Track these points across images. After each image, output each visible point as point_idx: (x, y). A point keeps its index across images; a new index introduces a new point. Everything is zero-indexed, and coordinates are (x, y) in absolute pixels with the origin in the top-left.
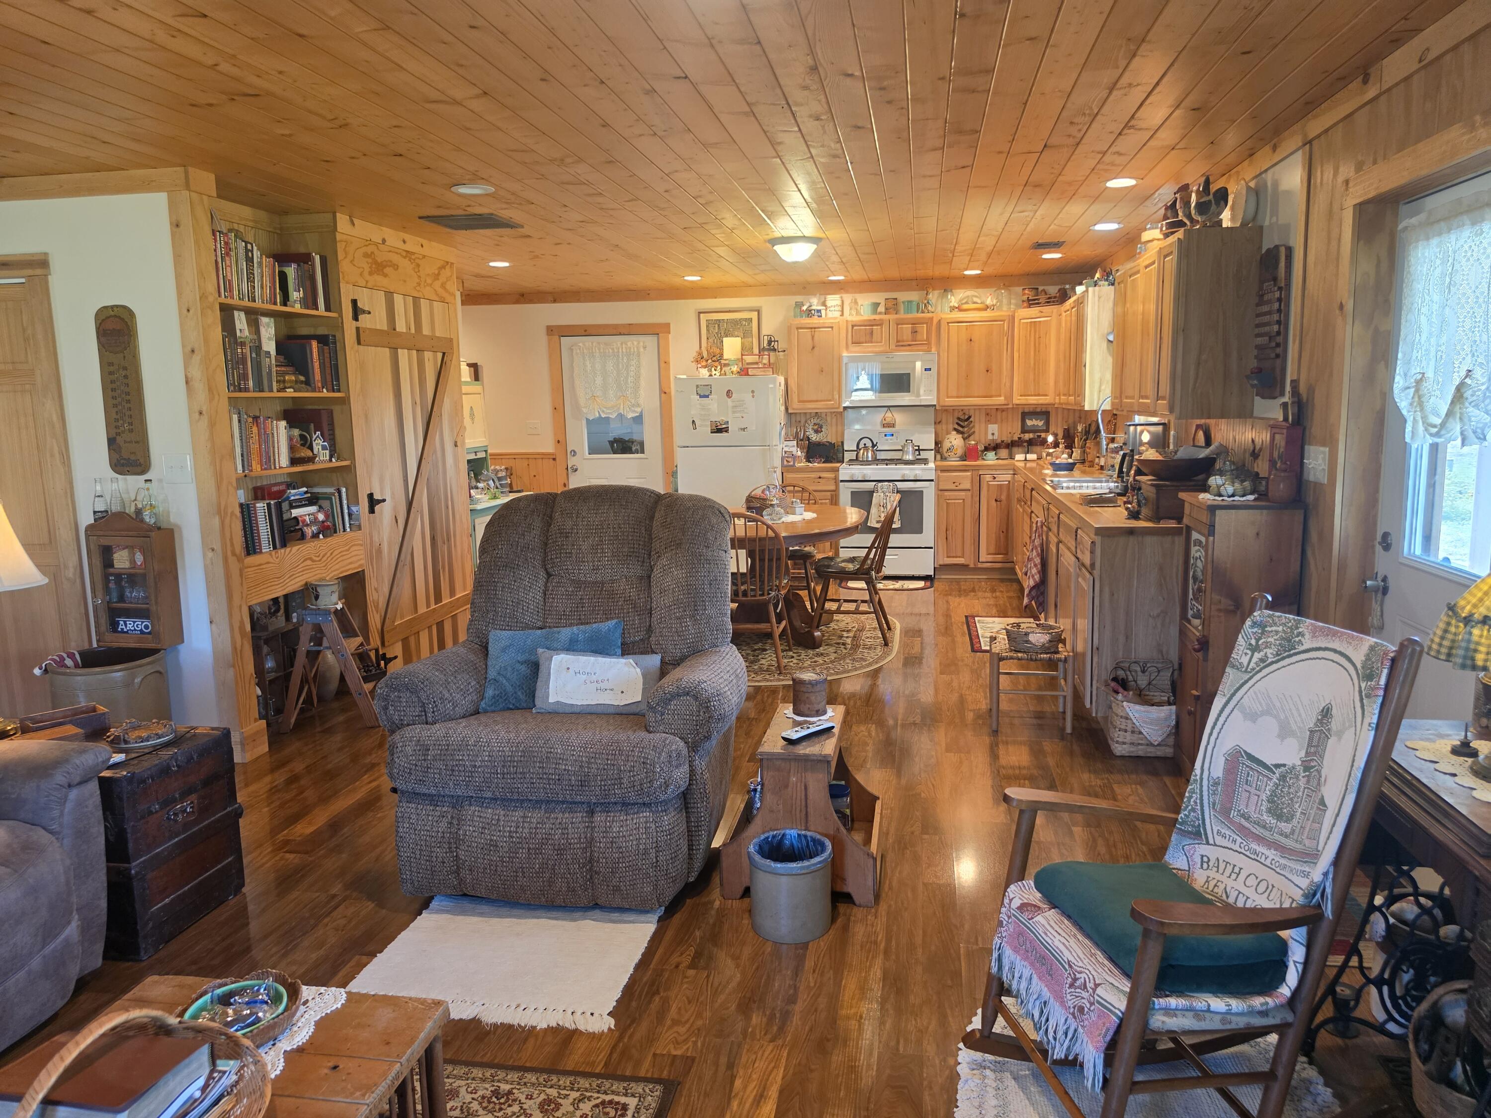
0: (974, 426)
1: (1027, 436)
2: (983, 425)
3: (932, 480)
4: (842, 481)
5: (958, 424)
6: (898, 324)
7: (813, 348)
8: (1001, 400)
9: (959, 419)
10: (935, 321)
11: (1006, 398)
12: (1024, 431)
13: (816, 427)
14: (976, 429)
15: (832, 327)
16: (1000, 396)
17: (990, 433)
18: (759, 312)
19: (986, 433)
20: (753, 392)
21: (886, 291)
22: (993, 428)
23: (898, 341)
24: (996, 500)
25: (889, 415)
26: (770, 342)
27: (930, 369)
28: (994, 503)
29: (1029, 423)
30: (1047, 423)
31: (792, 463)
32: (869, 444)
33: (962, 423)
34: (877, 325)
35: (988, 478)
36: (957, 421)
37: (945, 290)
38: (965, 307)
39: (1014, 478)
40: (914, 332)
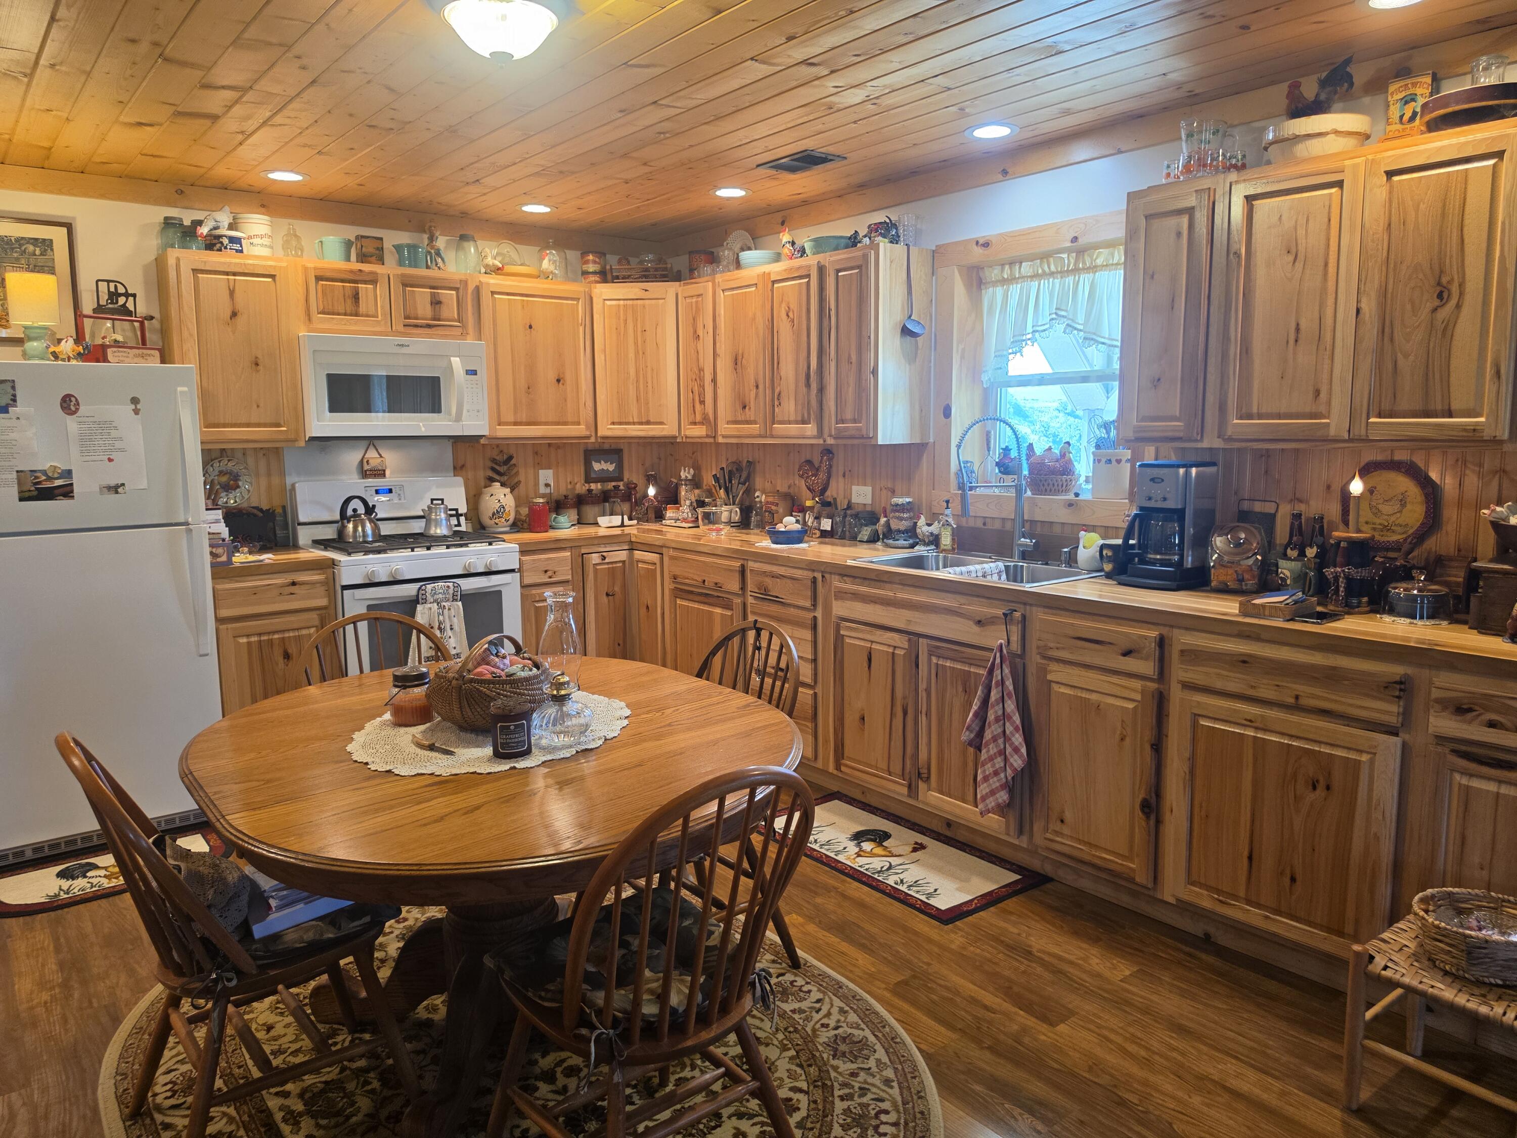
0: (517, 473)
1: (596, 487)
2: (531, 472)
3: (512, 571)
4: (345, 588)
5: (493, 469)
6: (405, 285)
7: (234, 314)
8: (580, 430)
9: (494, 460)
10: (471, 287)
11: (588, 428)
12: (588, 480)
13: (224, 479)
14: (522, 477)
15: (273, 277)
16: (579, 424)
17: (542, 482)
18: (69, 227)
19: (537, 484)
20: (135, 401)
21: (353, 223)
22: (546, 476)
23: (407, 317)
24: (607, 595)
25: (372, 454)
26: (113, 296)
27: (474, 373)
28: (605, 599)
29: (597, 466)
30: (620, 467)
31: (224, 558)
32: (361, 510)
33: (497, 468)
34: (365, 282)
35: (595, 558)
36: (490, 464)
37: (463, 238)
38: (509, 269)
39: (631, 557)
40: (436, 302)
